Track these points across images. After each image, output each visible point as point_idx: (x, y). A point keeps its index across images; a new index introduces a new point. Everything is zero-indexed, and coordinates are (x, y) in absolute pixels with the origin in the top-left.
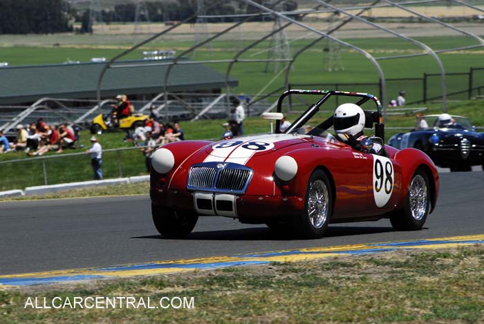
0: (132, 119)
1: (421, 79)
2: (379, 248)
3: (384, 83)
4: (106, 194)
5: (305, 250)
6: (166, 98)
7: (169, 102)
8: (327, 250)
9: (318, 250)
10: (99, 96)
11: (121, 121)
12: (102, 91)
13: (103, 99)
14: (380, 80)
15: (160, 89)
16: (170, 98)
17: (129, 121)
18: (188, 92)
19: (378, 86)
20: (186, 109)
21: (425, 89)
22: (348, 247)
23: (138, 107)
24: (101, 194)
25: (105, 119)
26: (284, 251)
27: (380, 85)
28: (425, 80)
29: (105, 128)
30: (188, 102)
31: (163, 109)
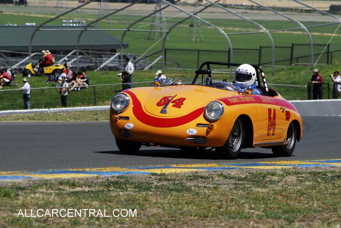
0: (53, 67)
1: (257, 50)
2: (226, 166)
3: (232, 51)
4: (33, 119)
5: (175, 166)
6: (78, 53)
7: (79, 57)
8: (190, 166)
9: (184, 166)
10: (30, 50)
11: (45, 68)
12: (32, 47)
13: (33, 52)
14: (229, 49)
15: (74, 47)
16: (81, 54)
17: (51, 69)
18: (93, 50)
19: (227, 53)
20: (91, 63)
21: (260, 56)
22: (205, 165)
23: (57, 59)
24: (30, 119)
25: (33, 67)
26: (160, 166)
27: (229, 52)
28: (260, 51)
29: (33, 73)
30: (93, 57)
31: (74, 62)
